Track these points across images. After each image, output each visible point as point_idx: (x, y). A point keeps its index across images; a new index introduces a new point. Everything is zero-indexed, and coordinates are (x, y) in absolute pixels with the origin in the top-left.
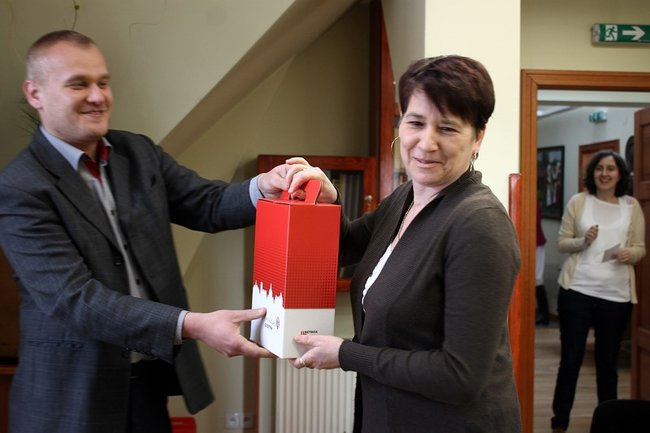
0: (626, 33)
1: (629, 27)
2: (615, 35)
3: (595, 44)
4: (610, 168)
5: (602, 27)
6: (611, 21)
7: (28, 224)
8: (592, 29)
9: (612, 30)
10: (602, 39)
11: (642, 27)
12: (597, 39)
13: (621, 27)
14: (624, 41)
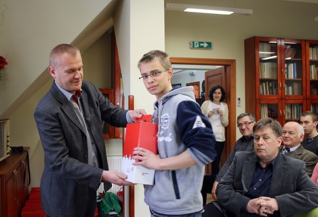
0: (201, 45)
1: (202, 43)
2: (198, 45)
3: (191, 48)
4: (219, 93)
5: (193, 42)
6: (196, 41)
7: (48, 128)
8: (190, 43)
9: (197, 44)
10: (193, 47)
11: (207, 43)
12: (192, 46)
13: (200, 43)
14: (201, 47)
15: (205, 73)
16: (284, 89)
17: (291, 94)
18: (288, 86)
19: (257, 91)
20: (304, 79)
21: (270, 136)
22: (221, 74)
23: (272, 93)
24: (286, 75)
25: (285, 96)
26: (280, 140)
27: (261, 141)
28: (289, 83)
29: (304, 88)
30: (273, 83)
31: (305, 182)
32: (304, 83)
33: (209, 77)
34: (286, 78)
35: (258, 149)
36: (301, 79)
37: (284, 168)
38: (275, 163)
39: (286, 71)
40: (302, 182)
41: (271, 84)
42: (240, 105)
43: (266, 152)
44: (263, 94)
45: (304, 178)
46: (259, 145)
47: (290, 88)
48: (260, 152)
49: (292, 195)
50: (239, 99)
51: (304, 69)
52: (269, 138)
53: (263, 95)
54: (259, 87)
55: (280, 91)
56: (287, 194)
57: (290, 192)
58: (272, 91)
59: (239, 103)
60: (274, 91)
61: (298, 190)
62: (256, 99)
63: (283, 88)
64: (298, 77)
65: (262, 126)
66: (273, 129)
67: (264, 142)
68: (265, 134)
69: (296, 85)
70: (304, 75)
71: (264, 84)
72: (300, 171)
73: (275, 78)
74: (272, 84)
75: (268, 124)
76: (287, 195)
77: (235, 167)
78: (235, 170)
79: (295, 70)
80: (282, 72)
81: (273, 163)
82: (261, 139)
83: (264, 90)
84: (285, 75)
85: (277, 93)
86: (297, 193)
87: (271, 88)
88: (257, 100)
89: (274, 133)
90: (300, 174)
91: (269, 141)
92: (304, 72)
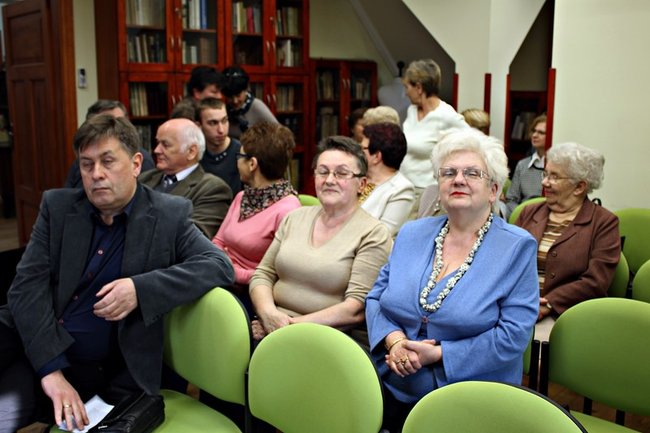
15: (3, 8)
16: (180, 51)
17: (194, 61)
18: (189, 45)
19: (121, 53)
20: (221, 32)
21: (115, 155)
22: (39, 11)
23: (156, 60)
24: (184, 20)
25: (182, 65)
26: (138, 160)
27: (99, 170)
28: (191, 37)
29: (221, 51)
30: (155, 36)
31: (192, 243)
32: (221, 40)
33: (14, 17)
34: (185, 27)
35: (95, 190)
36: (213, 31)
37: (148, 219)
38: (132, 212)
39: (184, 11)
40: (186, 243)
41: (152, 38)
42: (85, 85)
43: (113, 193)
44: (136, 59)
45: (190, 234)
46: (96, 180)
47: (194, 49)
48: (99, 194)
49: (166, 272)
50: (83, 72)
51: (220, 9)
52: (114, 160)
53: (136, 64)
54: (125, 45)
55: (170, 56)
56: (156, 271)
57: (163, 266)
58: (155, 54)
59: (84, 81)
60: (161, 55)
61: (179, 260)
62: (120, 72)
63: (177, 50)
64: (208, 27)
65: (98, 136)
66: (121, 140)
67: (106, 171)
68: (105, 153)
69: (205, 44)
70: (221, 24)
71: (138, 39)
72: (181, 222)
73: (161, 26)
74: (155, 40)
75: (109, 131)
76: (158, 272)
77: (48, 228)
78: (49, 235)
79: (204, 12)
80: (175, 14)
81: (127, 212)
82: (98, 166)
83: (137, 53)
84: (181, 21)
85: (166, 60)
86: (177, 268)
87: (152, 48)
88: (123, 75)
89: (123, 148)
90: (182, 227)
91: (117, 166)
92: (221, 16)
